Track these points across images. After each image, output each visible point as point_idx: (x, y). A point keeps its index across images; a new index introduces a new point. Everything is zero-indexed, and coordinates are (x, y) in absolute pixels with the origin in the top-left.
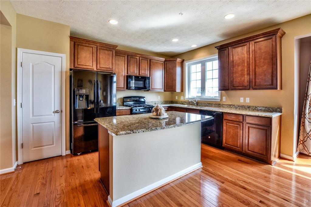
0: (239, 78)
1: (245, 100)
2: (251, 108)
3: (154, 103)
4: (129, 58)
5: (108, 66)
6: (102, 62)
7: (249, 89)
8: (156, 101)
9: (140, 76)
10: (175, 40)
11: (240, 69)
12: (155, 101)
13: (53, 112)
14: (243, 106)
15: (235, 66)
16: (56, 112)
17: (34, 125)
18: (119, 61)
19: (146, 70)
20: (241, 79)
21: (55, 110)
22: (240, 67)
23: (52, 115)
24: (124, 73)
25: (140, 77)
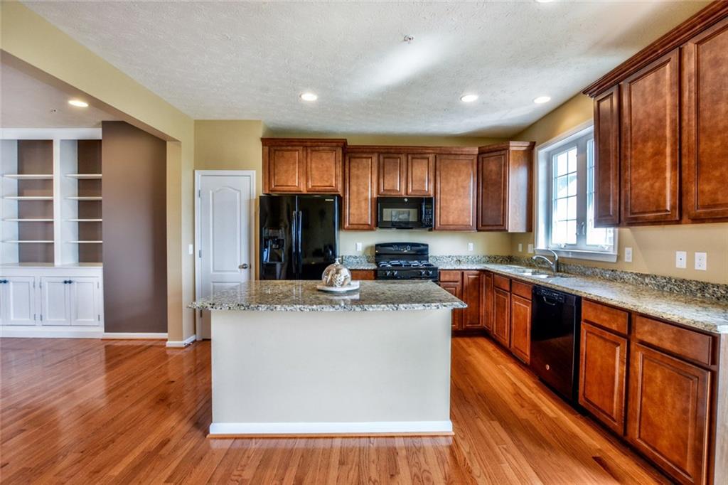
0: (647, 184)
1: (691, 260)
2: (711, 291)
3: (455, 259)
4: (381, 160)
5: (327, 182)
6: (315, 174)
7: (678, 222)
8: (460, 255)
9: (407, 198)
10: (470, 98)
11: (651, 150)
12: (457, 255)
13: (240, 267)
14: (683, 281)
15: (636, 143)
16: (244, 267)
17: (215, 284)
18: (358, 170)
19: (424, 181)
20: (652, 186)
21: (242, 264)
22: (650, 144)
23: (237, 271)
24: (371, 192)
25: (406, 200)
